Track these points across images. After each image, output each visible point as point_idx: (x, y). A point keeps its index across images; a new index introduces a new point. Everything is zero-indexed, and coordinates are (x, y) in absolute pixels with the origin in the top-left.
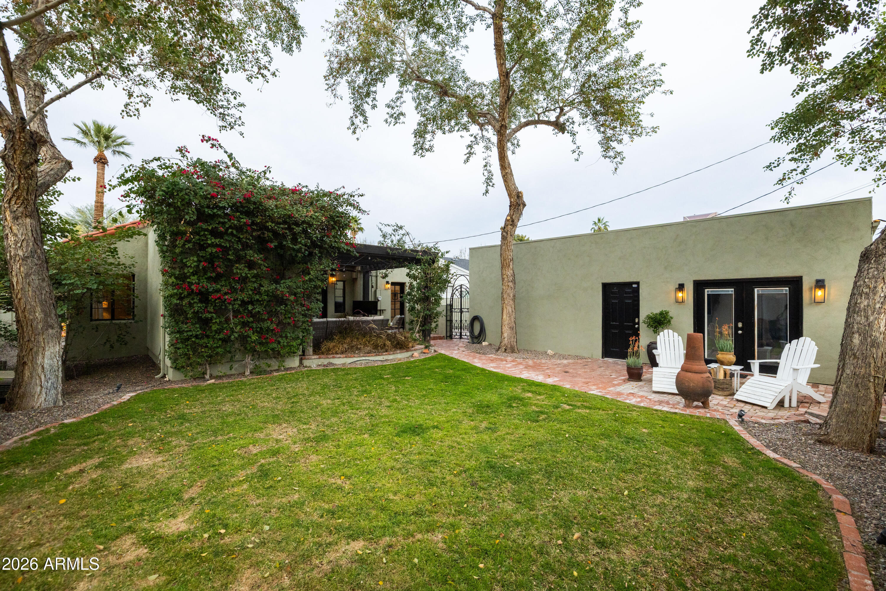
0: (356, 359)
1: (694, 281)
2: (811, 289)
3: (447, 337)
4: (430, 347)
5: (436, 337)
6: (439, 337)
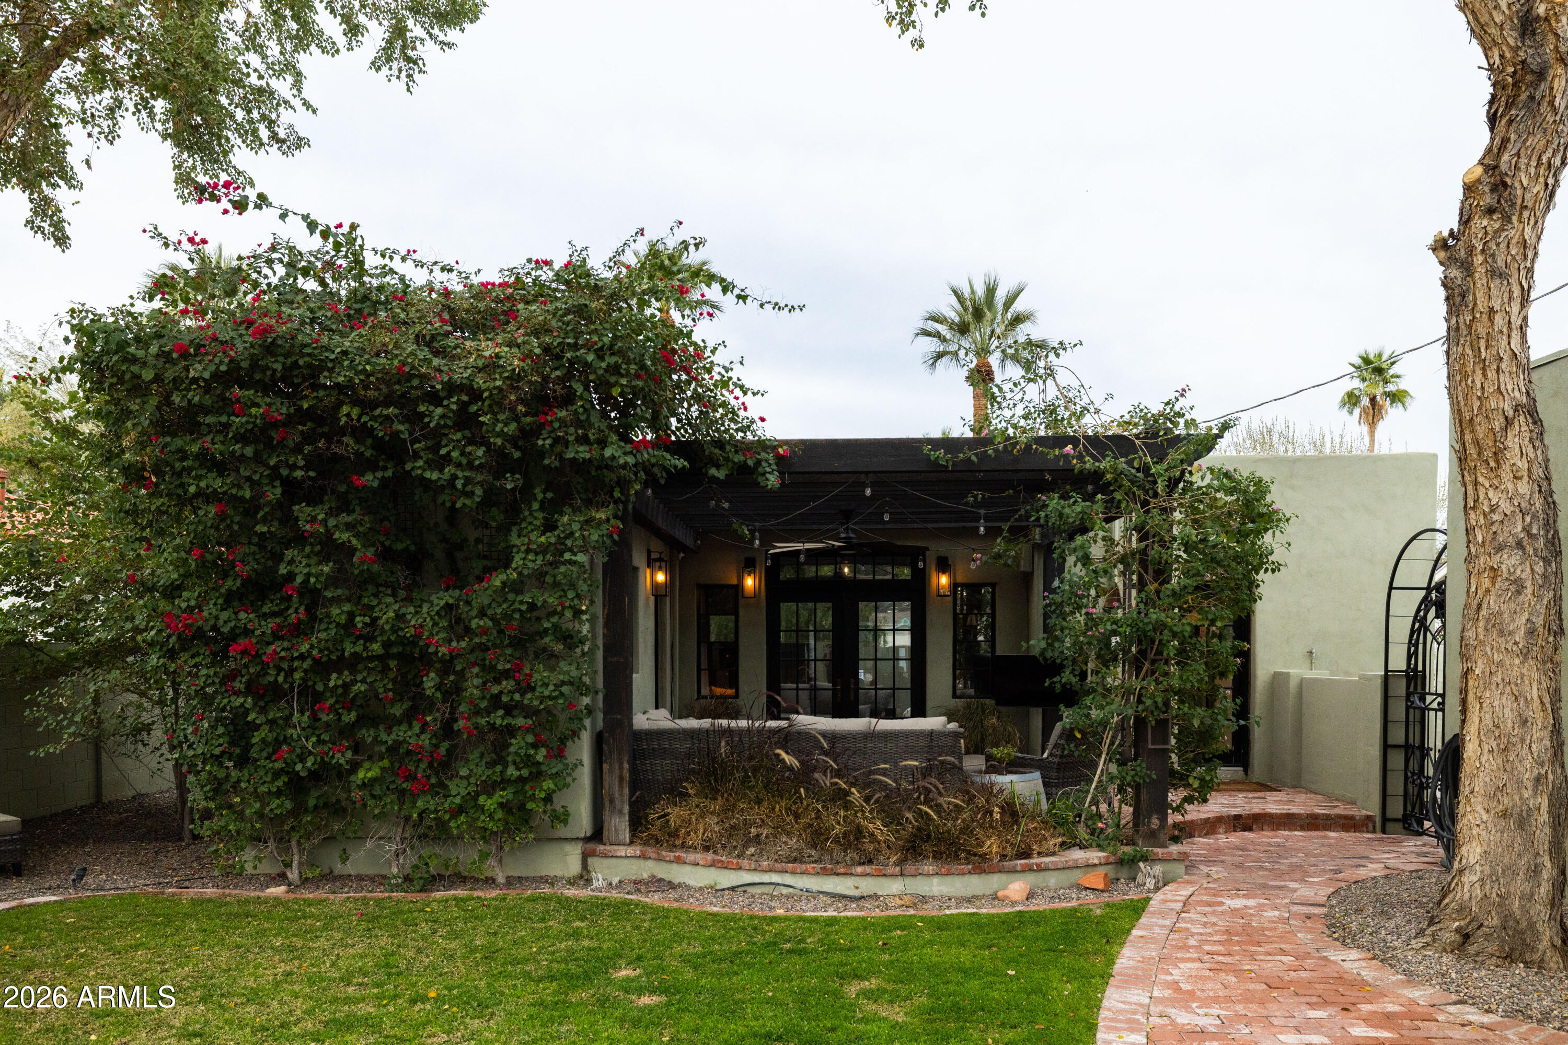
0: (748, 878)
3: (1385, 820)
4: (1141, 864)
5: (1328, 816)
6: (1346, 817)
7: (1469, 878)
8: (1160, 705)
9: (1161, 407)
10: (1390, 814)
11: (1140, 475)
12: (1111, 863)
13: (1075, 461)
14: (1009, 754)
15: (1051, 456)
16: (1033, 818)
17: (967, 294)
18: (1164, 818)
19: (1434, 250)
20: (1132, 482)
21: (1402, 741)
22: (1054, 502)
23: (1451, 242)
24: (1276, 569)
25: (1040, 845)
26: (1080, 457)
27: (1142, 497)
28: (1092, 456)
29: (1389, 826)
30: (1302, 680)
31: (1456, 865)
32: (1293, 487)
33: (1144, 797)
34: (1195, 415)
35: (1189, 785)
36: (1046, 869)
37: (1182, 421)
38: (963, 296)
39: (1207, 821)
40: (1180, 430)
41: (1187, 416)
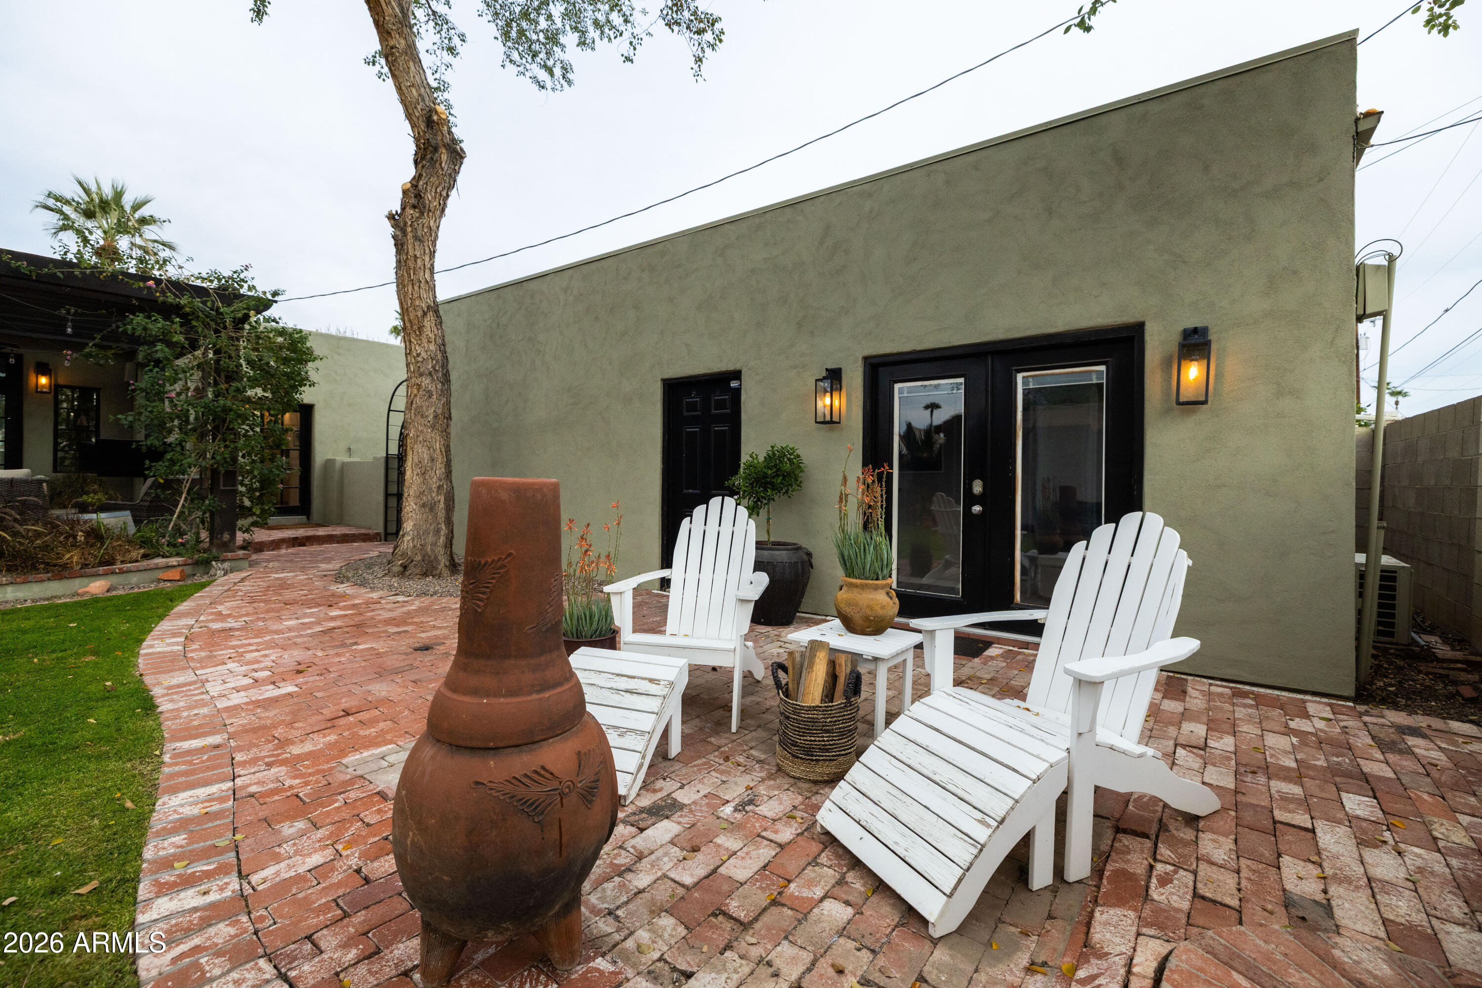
1: (866, 359)
2: (1167, 364)
3: (387, 534)
4: (214, 563)
5: (353, 535)
6: (365, 534)
7: (407, 538)
8: (228, 460)
9: (230, 274)
10: (389, 531)
11: (213, 313)
12: (189, 564)
13: (158, 294)
14: (99, 500)
15: (136, 286)
16: (119, 539)
17: (94, 188)
18: (233, 536)
19: (388, 218)
20: (207, 317)
21: (395, 491)
22: (139, 319)
23: (397, 217)
24: (313, 384)
25: (124, 556)
26: (163, 292)
27: (214, 326)
28: (174, 294)
29: (389, 537)
30: (343, 463)
31: (401, 533)
32: (339, 354)
33: (218, 520)
34: (254, 283)
35: (255, 514)
36: (129, 571)
37: (246, 286)
38: (90, 190)
39: (273, 541)
40: (244, 291)
41: (250, 283)
